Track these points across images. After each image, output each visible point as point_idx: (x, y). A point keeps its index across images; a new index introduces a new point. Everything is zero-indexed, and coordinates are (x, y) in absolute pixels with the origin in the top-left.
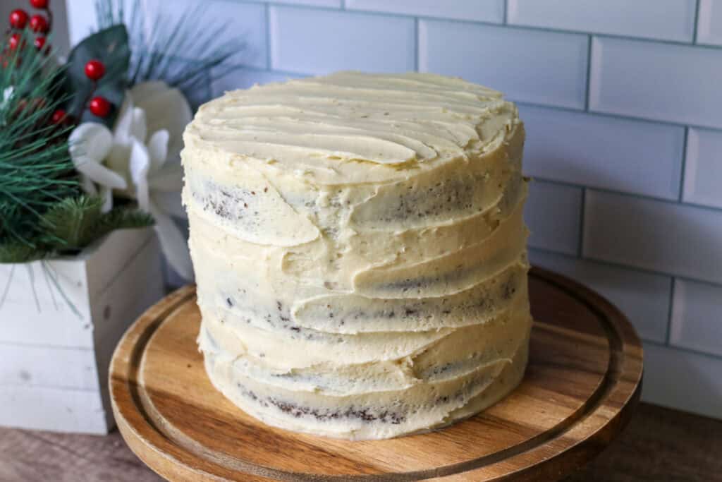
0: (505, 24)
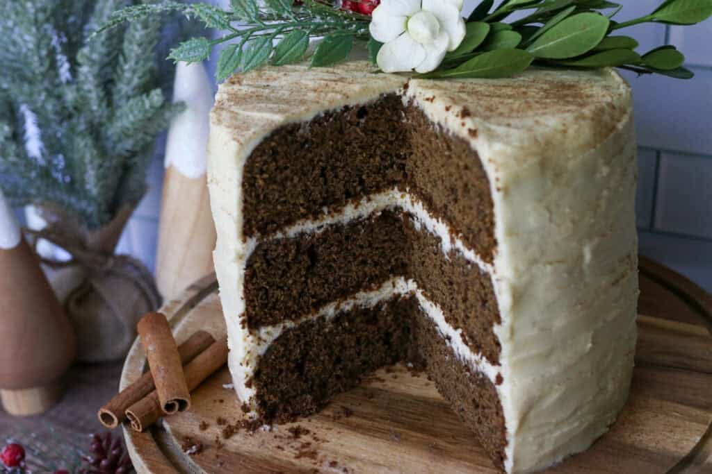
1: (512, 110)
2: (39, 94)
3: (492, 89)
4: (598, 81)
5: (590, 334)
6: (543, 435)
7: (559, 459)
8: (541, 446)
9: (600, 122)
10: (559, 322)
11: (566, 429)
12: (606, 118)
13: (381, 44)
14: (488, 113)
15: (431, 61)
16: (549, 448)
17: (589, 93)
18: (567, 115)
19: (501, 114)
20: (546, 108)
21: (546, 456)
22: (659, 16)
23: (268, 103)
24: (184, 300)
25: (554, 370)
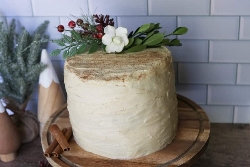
0: (148, 15)
1: (145, 61)
2: (4, 67)
3: (137, 55)
4: (162, 50)
5: (170, 113)
6: (161, 140)
7: (165, 146)
8: (161, 143)
9: (167, 61)
10: (163, 112)
11: (166, 138)
12: (168, 60)
13: (106, 46)
14: (139, 62)
15: (120, 49)
16: (163, 144)
17: (162, 54)
18: (159, 61)
19: (143, 62)
20: (153, 59)
21: (162, 146)
22: (175, 33)
23: (79, 65)
24: (51, 121)
25: (163, 124)
